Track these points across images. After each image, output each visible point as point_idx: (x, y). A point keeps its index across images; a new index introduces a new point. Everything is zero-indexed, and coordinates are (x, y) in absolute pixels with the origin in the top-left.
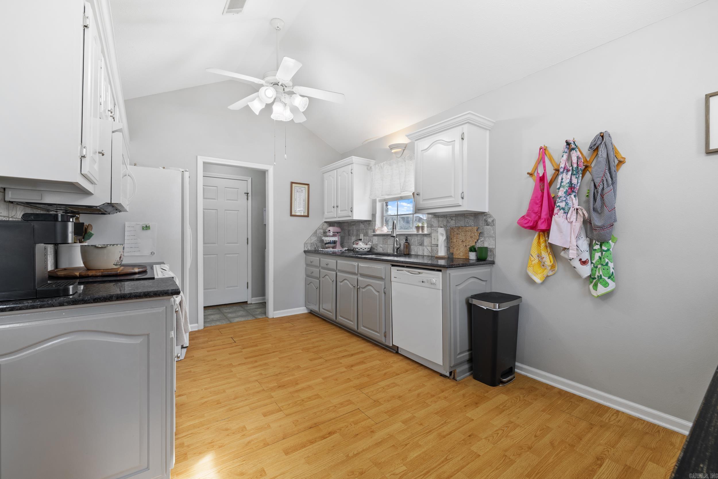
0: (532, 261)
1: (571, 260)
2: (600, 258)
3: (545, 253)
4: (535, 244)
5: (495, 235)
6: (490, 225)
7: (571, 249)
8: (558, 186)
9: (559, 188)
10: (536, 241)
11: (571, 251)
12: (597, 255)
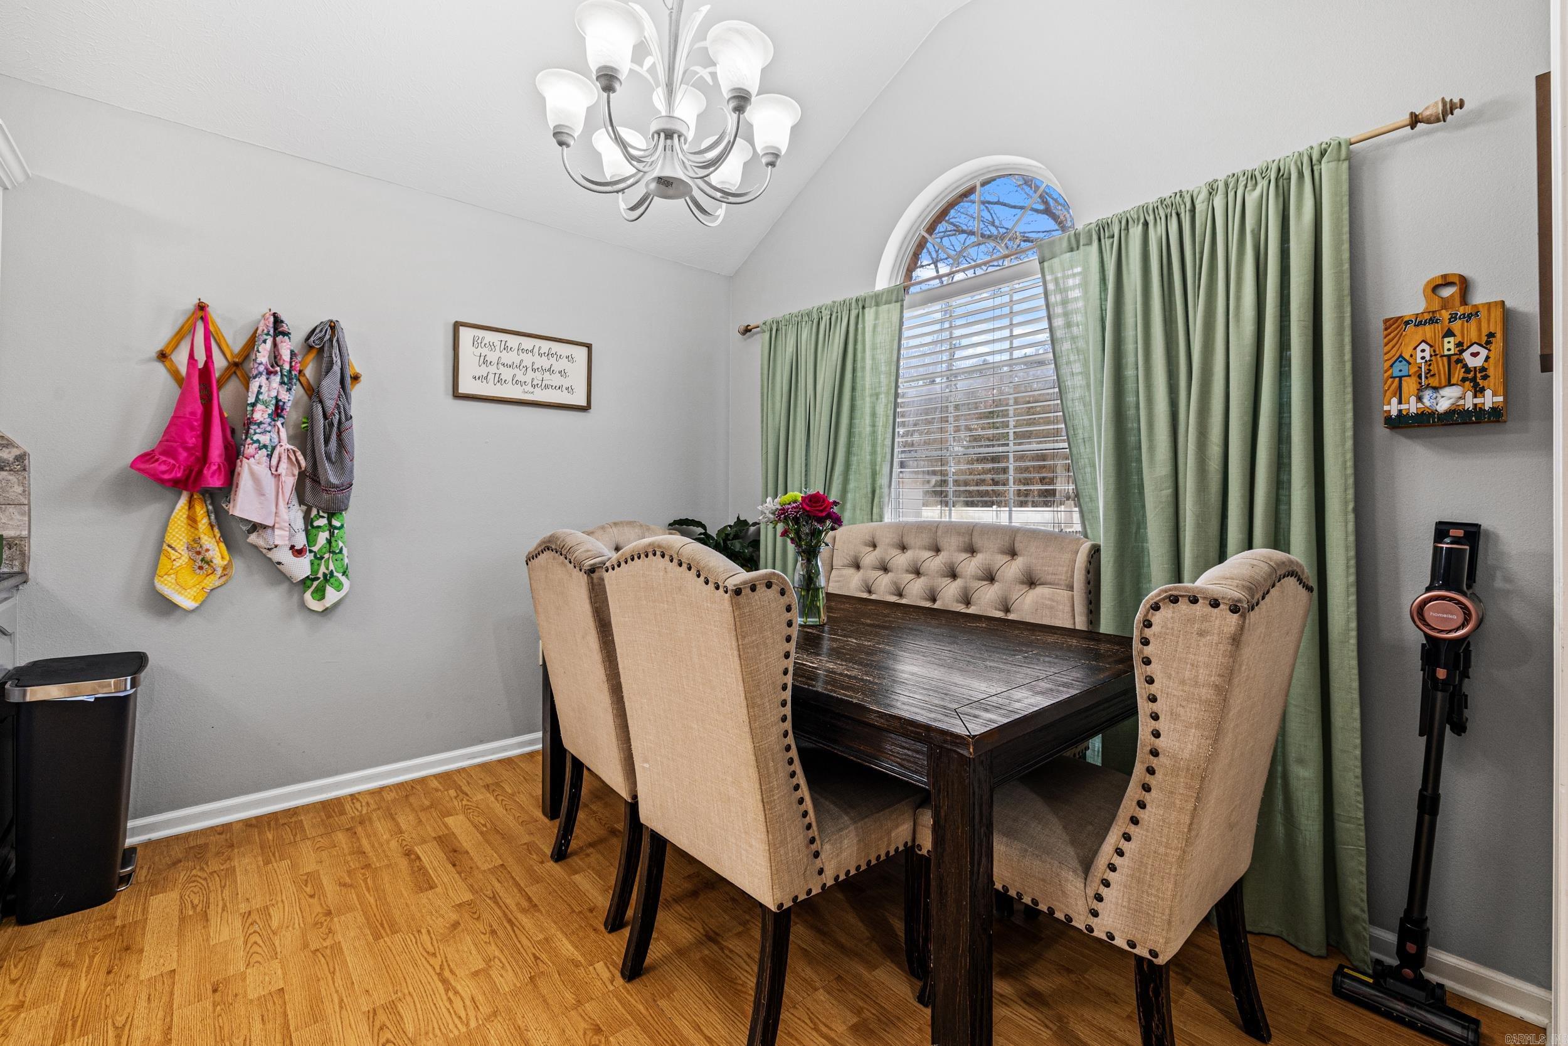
0: (174, 560)
1: (270, 549)
2: (329, 542)
3: (210, 539)
4: (182, 521)
5: (29, 500)
6: (8, 468)
7: (278, 528)
8: (251, 400)
9: (254, 405)
10: (184, 514)
11: (277, 532)
12: (323, 537)
